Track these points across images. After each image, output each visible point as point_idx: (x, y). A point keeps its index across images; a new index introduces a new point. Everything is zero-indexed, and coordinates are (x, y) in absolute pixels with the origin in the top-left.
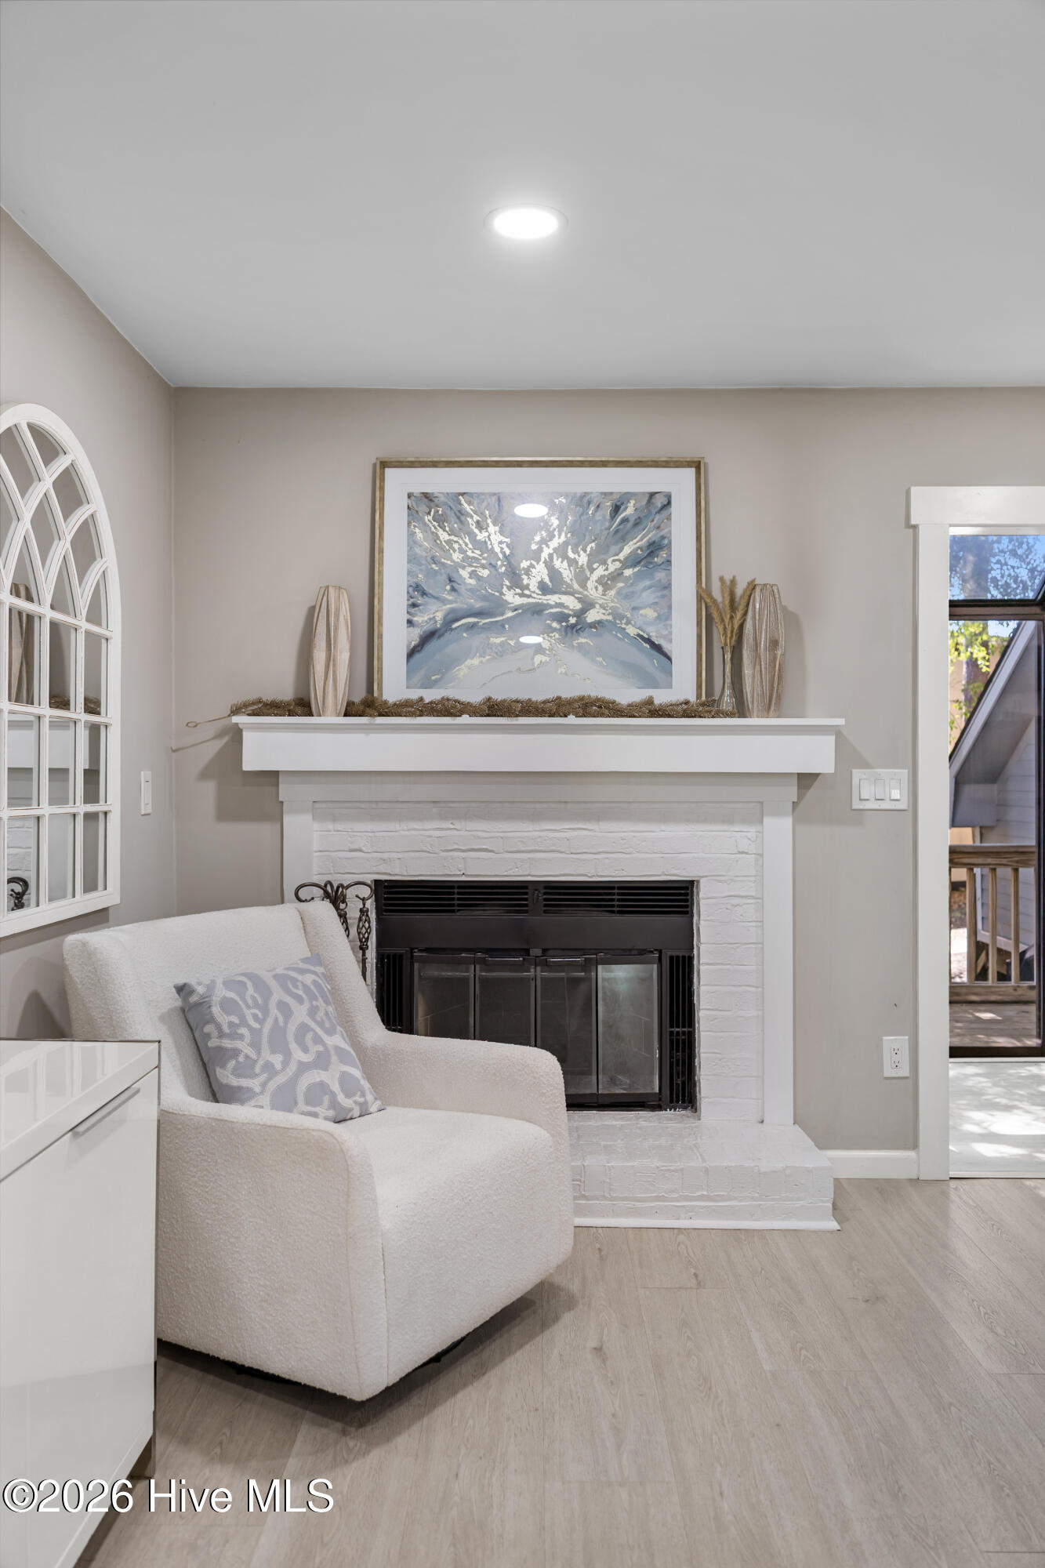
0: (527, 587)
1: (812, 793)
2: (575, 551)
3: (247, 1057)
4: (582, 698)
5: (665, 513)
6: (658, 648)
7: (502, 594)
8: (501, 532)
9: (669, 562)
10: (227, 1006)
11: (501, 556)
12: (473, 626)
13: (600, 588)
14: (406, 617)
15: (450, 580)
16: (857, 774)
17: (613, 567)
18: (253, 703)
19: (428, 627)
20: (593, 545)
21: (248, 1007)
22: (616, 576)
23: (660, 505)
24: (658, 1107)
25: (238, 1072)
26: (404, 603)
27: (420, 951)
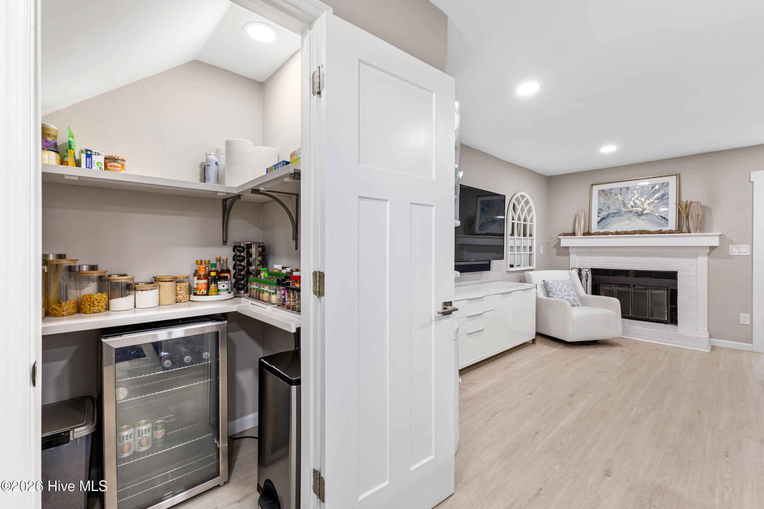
0: (628, 207)
1: (715, 251)
2: (641, 198)
3: (554, 292)
4: (640, 230)
5: (667, 187)
6: (665, 218)
7: (621, 209)
8: (621, 196)
9: (668, 198)
10: (551, 284)
11: (621, 201)
12: (614, 216)
13: (648, 206)
14: (597, 215)
15: (608, 207)
16: (731, 246)
17: (651, 200)
18: (563, 234)
19: (603, 217)
20: (646, 196)
21: (556, 285)
22: (653, 202)
23: (666, 185)
24: (667, 324)
25: (552, 294)
26: (597, 212)
27: (602, 283)
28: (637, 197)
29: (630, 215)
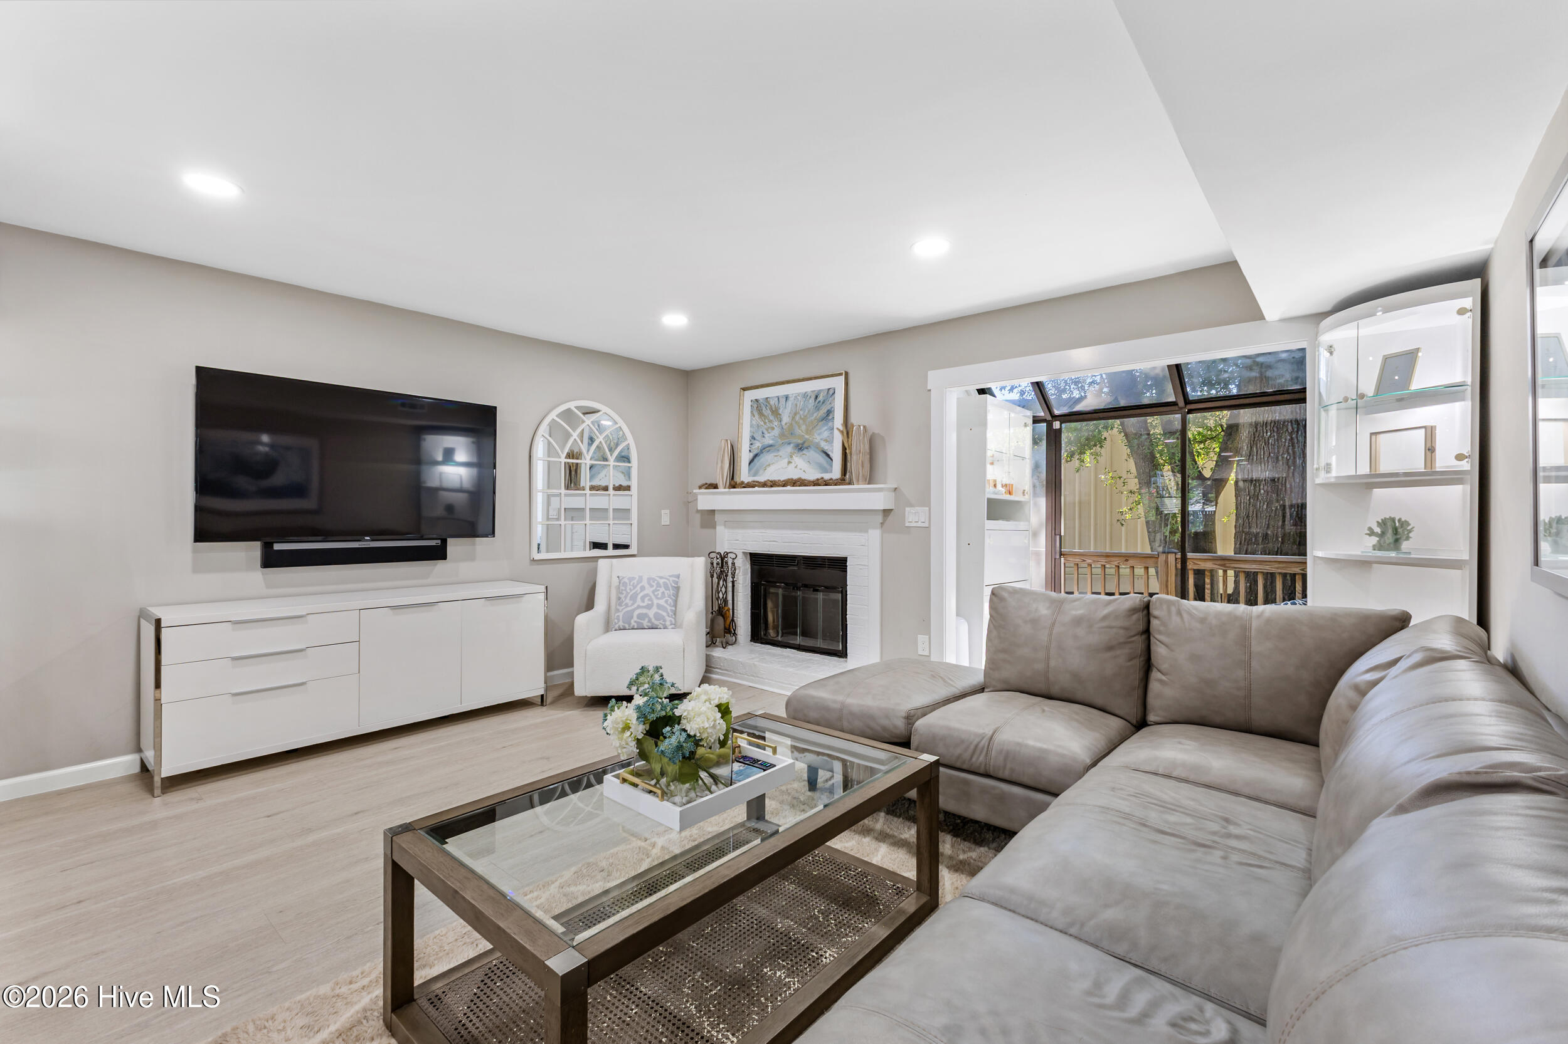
1: (890, 518)
5: (833, 397)
6: (828, 455)
9: (834, 417)
12: (768, 450)
14: (749, 449)
15: (762, 433)
16: (907, 509)
17: (814, 422)
18: (699, 485)
19: (755, 452)
21: (630, 585)
22: (815, 426)
23: (832, 393)
24: (841, 657)
26: (748, 442)
27: (764, 581)
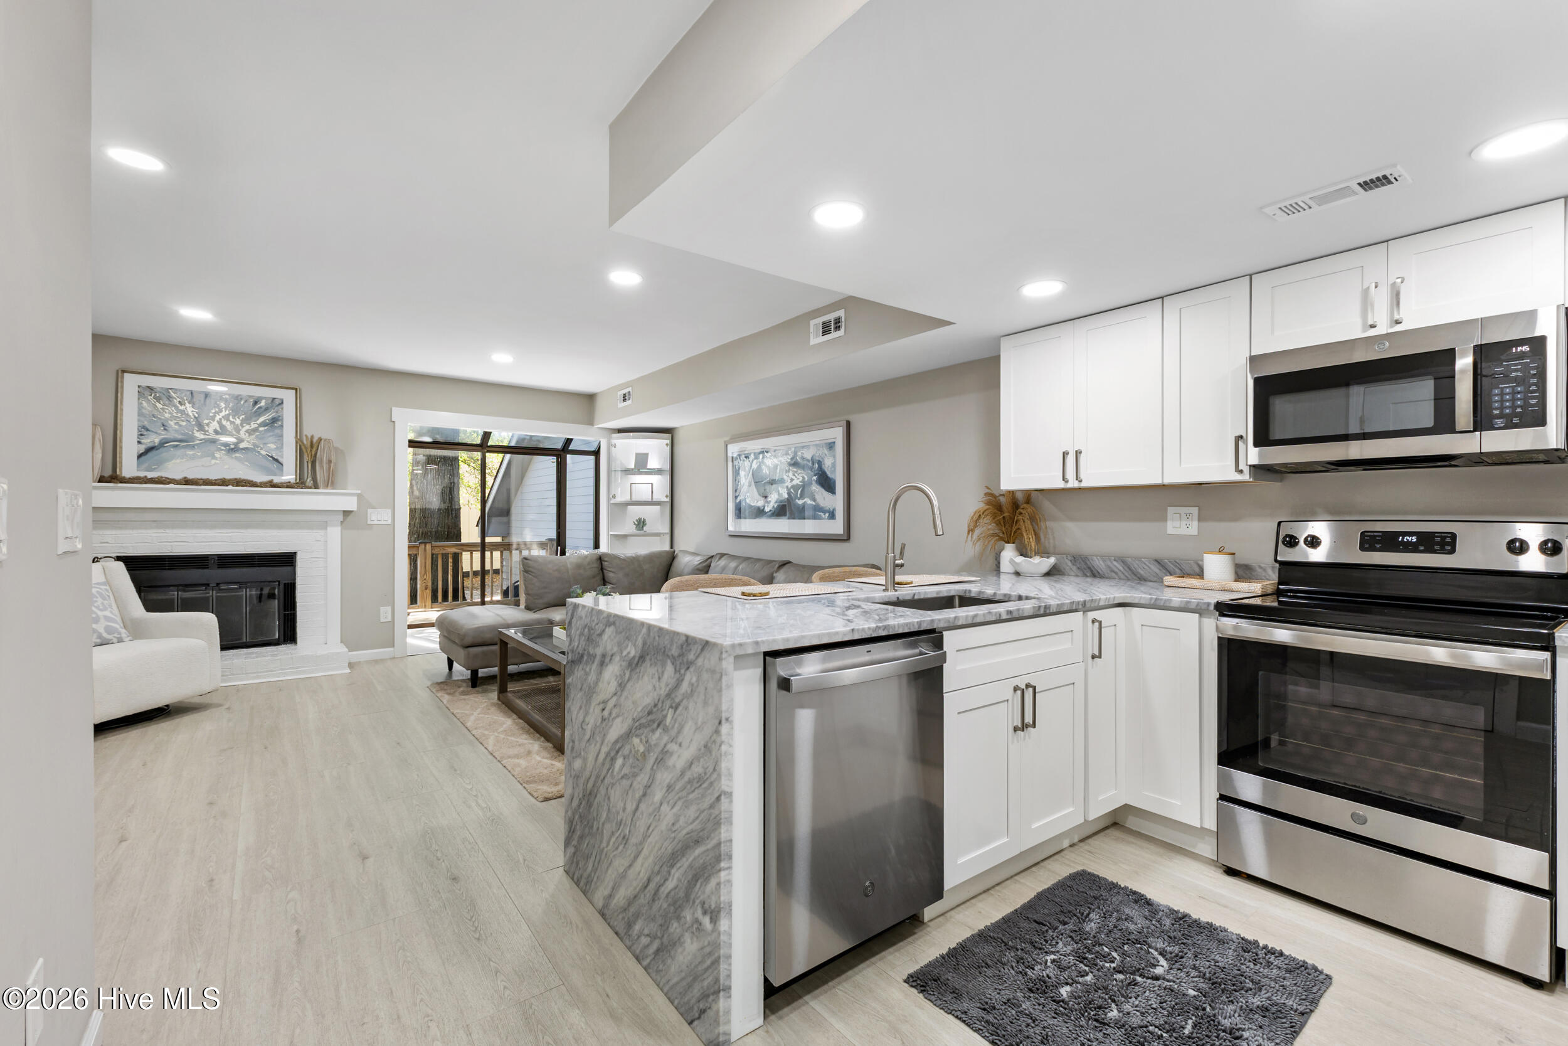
0: (208, 431)
1: (350, 518)
2: (234, 418)
4: (236, 479)
5: (280, 407)
6: (276, 460)
7: (193, 433)
8: (193, 407)
9: (282, 426)
11: (193, 417)
12: (177, 446)
13: (247, 434)
14: (136, 440)
16: (369, 511)
17: (253, 426)
19: (151, 445)
20: (243, 416)
22: (255, 430)
23: (278, 403)
24: (277, 645)
26: (136, 433)
27: (145, 587)
28: (226, 415)
29: (212, 447)
